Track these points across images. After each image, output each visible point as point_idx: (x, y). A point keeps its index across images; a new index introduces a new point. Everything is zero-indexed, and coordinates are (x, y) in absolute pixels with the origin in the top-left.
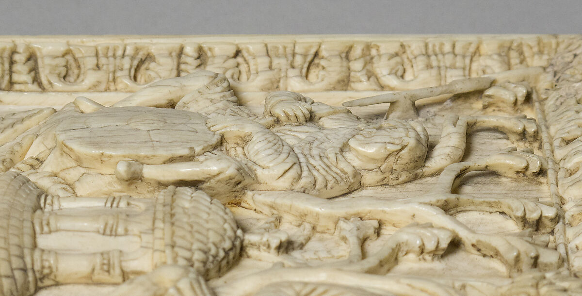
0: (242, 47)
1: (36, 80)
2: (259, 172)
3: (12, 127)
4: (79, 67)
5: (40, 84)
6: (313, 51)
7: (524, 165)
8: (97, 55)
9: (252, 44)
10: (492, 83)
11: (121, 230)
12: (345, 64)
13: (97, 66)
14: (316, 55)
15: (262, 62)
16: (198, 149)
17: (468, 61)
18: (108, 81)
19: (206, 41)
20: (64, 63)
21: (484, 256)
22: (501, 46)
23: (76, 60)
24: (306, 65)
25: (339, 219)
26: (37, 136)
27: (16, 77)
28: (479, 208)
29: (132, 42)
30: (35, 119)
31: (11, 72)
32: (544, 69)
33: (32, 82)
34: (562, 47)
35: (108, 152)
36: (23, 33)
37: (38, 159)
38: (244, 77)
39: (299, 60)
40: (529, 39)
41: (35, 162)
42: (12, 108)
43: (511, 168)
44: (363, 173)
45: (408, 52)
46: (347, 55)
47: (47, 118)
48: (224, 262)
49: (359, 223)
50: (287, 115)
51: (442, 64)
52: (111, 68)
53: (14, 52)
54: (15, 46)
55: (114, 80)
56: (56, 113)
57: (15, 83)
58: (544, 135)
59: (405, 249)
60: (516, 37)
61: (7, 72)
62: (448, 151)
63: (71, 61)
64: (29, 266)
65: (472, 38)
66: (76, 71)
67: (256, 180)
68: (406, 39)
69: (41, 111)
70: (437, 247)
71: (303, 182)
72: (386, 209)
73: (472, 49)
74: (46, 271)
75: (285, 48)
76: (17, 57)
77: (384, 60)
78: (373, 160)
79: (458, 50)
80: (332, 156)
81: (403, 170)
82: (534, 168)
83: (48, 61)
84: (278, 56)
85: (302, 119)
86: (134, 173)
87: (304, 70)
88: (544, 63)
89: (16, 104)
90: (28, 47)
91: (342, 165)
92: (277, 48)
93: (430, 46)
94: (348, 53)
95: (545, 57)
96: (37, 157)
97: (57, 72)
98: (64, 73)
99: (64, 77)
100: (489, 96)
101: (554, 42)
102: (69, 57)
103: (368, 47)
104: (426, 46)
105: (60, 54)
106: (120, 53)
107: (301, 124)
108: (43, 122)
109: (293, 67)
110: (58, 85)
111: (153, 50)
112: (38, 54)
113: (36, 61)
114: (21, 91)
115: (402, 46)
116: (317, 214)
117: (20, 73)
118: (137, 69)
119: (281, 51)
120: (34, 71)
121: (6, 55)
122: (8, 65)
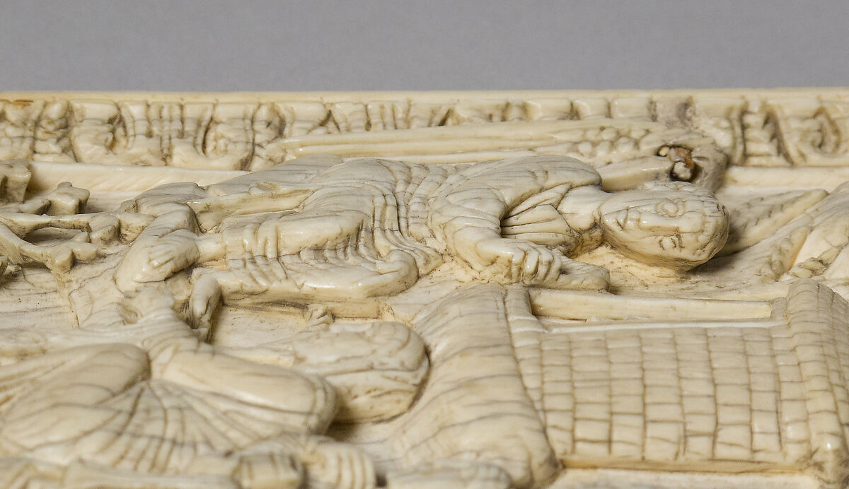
1: (781, 150)
3: (769, 216)
4: (837, 132)
5: (787, 156)
20: (817, 127)
23: (832, 123)
26: (812, 230)
27: (752, 147)
30: (799, 206)
31: (745, 140)
33: (776, 154)
36: (754, 84)
37: (821, 261)
41: (818, 266)
42: (752, 190)
47: (816, 203)
53: (744, 112)
54: (747, 104)
56: (829, 197)
57: (751, 155)
61: (740, 140)
63: (827, 125)
66: (833, 138)
69: (806, 194)
76: (749, 119)
83: (795, 124)
89: (755, 185)
90: (764, 105)
96: (820, 259)
97: (810, 139)
98: (818, 141)
99: (820, 146)
102: (821, 118)
105: (810, 114)
108: (813, 208)
110: (814, 158)
112: (779, 114)
113: (776, 125)
114: (760, 166)
117: (758, 141)
120: (776, 136)
121: (735, 115)
122: (738, 130)
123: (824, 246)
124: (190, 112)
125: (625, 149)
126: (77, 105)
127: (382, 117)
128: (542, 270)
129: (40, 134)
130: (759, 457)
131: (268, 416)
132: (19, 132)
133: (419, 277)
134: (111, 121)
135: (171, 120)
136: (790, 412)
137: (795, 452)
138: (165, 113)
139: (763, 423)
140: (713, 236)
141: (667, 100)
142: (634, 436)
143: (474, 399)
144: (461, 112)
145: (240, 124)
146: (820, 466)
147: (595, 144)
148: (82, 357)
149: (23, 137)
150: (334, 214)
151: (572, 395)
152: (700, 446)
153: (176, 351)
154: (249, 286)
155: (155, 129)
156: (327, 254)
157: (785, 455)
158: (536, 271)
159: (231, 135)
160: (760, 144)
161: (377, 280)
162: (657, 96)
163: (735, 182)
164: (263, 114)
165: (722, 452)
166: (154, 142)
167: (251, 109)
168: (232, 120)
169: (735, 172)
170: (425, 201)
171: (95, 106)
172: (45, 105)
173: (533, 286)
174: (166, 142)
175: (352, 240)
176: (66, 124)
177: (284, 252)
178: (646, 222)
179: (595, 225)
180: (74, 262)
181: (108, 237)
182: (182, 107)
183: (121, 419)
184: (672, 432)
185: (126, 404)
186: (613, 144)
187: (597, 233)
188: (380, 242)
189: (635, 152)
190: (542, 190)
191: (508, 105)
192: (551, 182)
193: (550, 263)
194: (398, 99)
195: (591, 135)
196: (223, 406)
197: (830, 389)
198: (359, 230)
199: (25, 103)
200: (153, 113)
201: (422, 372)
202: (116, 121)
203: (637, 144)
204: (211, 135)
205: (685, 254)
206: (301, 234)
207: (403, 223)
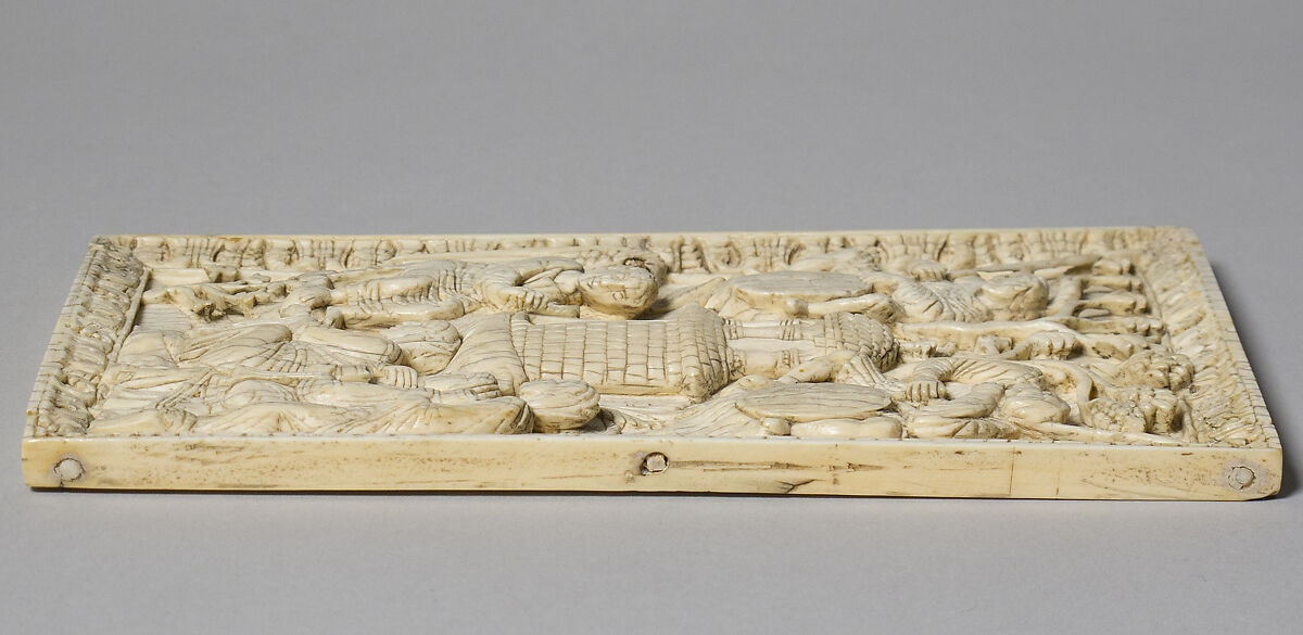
0: (880, 238)
1: (703, 265)
2: (907, 308)
4: (739, 256)
5: (707, 269)
6: (943, 240)
7: (1132, 302)
8: (755, 245)
9: (889, 236)
10: (1100, 259)
11: (797, 335)
12: (971, 249)
13: (756, 253)
14: (945, 244)
15: (899, 249)
16: (854, 292)
17: (1077, 246)
18: (766, 265)
19: (849, 234)
20: (726, 252)
21: (1104, 357)
22: (1106, 235)
23: (736, 251)
24: (937, 251)
25: (978, 336)
27: (685, 264)
28: (1096, 330)
29: (784, 236)
31: (681, 259)
32: (1145, 252)
33: (700, 266)
34: (1159, 235)
35: (777, 294)
36: (690, 230)
38: (883, 261)
39: (930, 247)
40: (1130, 230)
43: (1120, 306)
44: (995, 312)
45: (1025, 240)
46: (972, 243)
47: (717, 284)
48: (885, 360)
49: (995, 338)
50: (927, 272)
51: (1055, 248)
52: (768, 255)
53: (682, 244)
54: (683, 239)
55: (771, 264)
56: (726, 281)
57: (685, 267)
58: (1147, 289)
59: (1036, 349)
60: (1119, 229)
61: (678, 259)
62: (1066, 297)
63: (733, 252)
64: (723, 359)
65: (1081, 229)
66: (737, 259)
67: (905, 315)
68: (1022, 231)
70: (1063, 347)
71: (944, 314)
72: (1018, 327)
73: (1081, 238)
74: (737, 364)
75: (918, 239)
76: (684, 248)
77: (1005, 247)
78: (1004, 300)
79: (1068, 238)
80: (968, 299)
81: (1029, 309)
82: (1141, 305)
83: (712, 250)
84: (912, 244)
85: (939, 276)
86: (801, 308)
87: (936, 255)
88: (1144, 247)
89: (686, 283)
90: (694, 241)
91: (977, 305)
92: (910, 238)
93: (1044, 236)
94: (972, 242)
95: (1145, 243)
97: (722, 258)
98: (727, 260)
99: (728, 262)
100: (1098, 267)
101: (1151, 231)
102: (730, 248)
103: (990, 238)
104: (1041, 236)
105: (722, 245)
106: (774, 243)
107: (939, 281)
108: (715, 287)
109: (925, 252)
110: (723, 268)
111: (803, 241)
112: (703, 246)
113: (701, 251)
114: (690, 273)
115: (1020, 236)
116: (959, 333)
117: (688, 259)
118: (790, 256)
119: (915, 240)
120: (701, 258)
121: (676, 246)
122: (677, 254)
123: (717, 301)
124: (339, 245)
125: (604, 261)
126: (269, 241)
127: (457, 247)
128: (536, 302)
129: (244, 256)
130: (652, 383)
131: (358, 355)
132: (232, 255)
133: (465, 314)
134: (290, 250)
135: (326, 249)
136: (670, 358)
137: (673, 379)
138: (323, 245)
139: (655, 363)
140: (646, 291)
141: (633, 238)
142: (577, 370)
143: (482, 351)
144: (506, 244)
145: (369, 251)
146: (687, 387)
147: (585, 259)
148: (252, 329)
149: (234, 258)
150: (415, 277)
151: (541, 350)
152: (616, 375)
153: (307, 327)
154: (360, 314)
155: (316, 253)
156: (409, 298)
157: (668, 382)
158: (532, 303)
159: (362, 257)
160: (690, 260)
161: (437, 309)
162: (627, 236)
163: (673, 282)
164: (384, 246)
165: (630, 380)
166: (314, 260)
167: (376, 243)
168: (363, 249)
169: (673, 276)
170: (472, 277)
171: (280, 242)
172: (249, 241)
173: (531, 313)
174: (322, 259)
175: (425, 291)
176: (261, 252)
177: (382, 297)
178: (604, 283)
179: (576, 290)
180: (256, 303)
181: (277, 292)
182: (333, 242)
183: (270, 352)
184: (599, 368)
185: (275, 347)
186: (597, 259)
187: (578, 295)
188: (442, 293)
189: (610, 263)
190: (544, 271)
191: (535, 241)
192: (550, 266)
193: (541, 299)
194: (468, 238)
195: (584, 255)
196: (332, 350)
197: (696, 344)
198: (429, 287)
199: (237, 240)
200: (316, 245)
201: (456, 345)
202: (293, 250)
203: (611, 258)
204: (350, 258)
205: (629, 302)
206: (394, 287)
207: (458, 286)
